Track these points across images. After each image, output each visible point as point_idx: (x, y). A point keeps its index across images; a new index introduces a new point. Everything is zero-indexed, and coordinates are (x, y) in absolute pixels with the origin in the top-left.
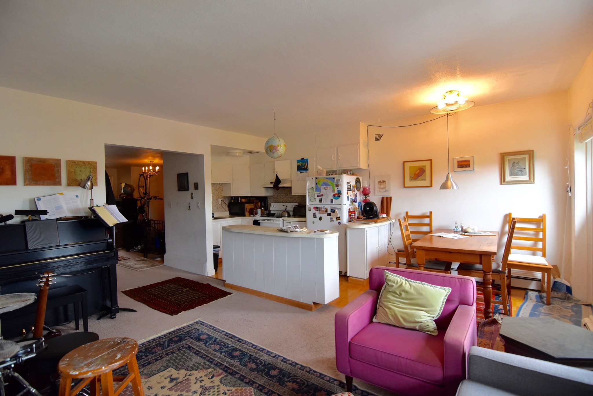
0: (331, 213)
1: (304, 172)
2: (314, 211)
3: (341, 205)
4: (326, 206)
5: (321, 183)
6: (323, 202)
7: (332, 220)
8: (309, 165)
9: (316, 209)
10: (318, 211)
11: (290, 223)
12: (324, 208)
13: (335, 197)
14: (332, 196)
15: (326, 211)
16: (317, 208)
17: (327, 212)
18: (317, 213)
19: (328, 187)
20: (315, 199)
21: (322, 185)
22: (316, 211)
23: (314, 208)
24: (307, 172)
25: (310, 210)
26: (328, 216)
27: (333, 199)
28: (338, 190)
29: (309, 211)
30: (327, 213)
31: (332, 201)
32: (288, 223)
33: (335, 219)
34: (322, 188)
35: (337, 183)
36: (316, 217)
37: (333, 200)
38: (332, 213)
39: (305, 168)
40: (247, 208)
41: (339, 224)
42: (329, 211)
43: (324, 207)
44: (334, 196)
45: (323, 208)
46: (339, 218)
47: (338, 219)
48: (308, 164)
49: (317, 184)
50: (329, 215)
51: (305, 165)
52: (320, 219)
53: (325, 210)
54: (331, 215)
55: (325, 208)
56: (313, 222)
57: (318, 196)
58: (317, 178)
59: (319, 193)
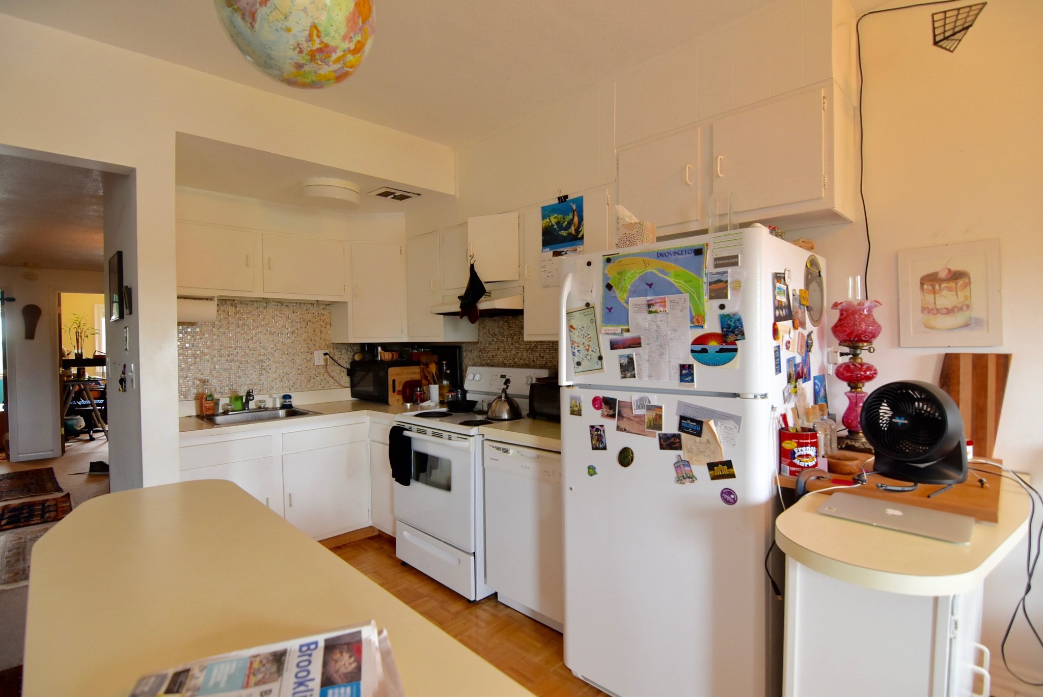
0: (678, 436)
1: (565, 250)
2: (594, 417)
3: (736, 395)
4: (655, 400)
5: (631, 277)
6: (640, 378)
7: (684, 474)
8: (585, 222)
9: (605, 410)
10: (613, 416)
11: (506, 451)
12: (641, 404)
13: (704, 351)
14: (689, 347)
15: (656, 424)
16: (607, 405)
17: (660, 428)
18: (610, 425)
19: (668, 298)
20: (600, 358)
21: (634, 293)
22: (603, 415)
23: (598, 402)
24: (580, 248)
25: (576, 412)
26: (663, 448)
27: (691, 360)
28: (725, 311)
29: (573, 413)
30: (658, 432)
31: (686, 372)
32: (499, 449)
33: (701, 471)
34: (636, 305)
35: (717, 277)
36: (605, 448)
37: (690, 367)
38: (684, 436)
39: (570, 234)
40: (394, 381)
41: (727, 502)
42: (670, 426)
43: (641, 399)
44: (698, 348)
45: (638, 408)
46: (725, 470)
47: (718, 471)
48: (581, 219)
49: (609, 287)
50: (669, 443)
51: (571, 223)
52: (625, 457)
53: (649, 416)
54: (680, 448)
55: (650, 408)
56: (592, 471)
57: (614, 346)
58: (609, 260)
59: (619, 331)
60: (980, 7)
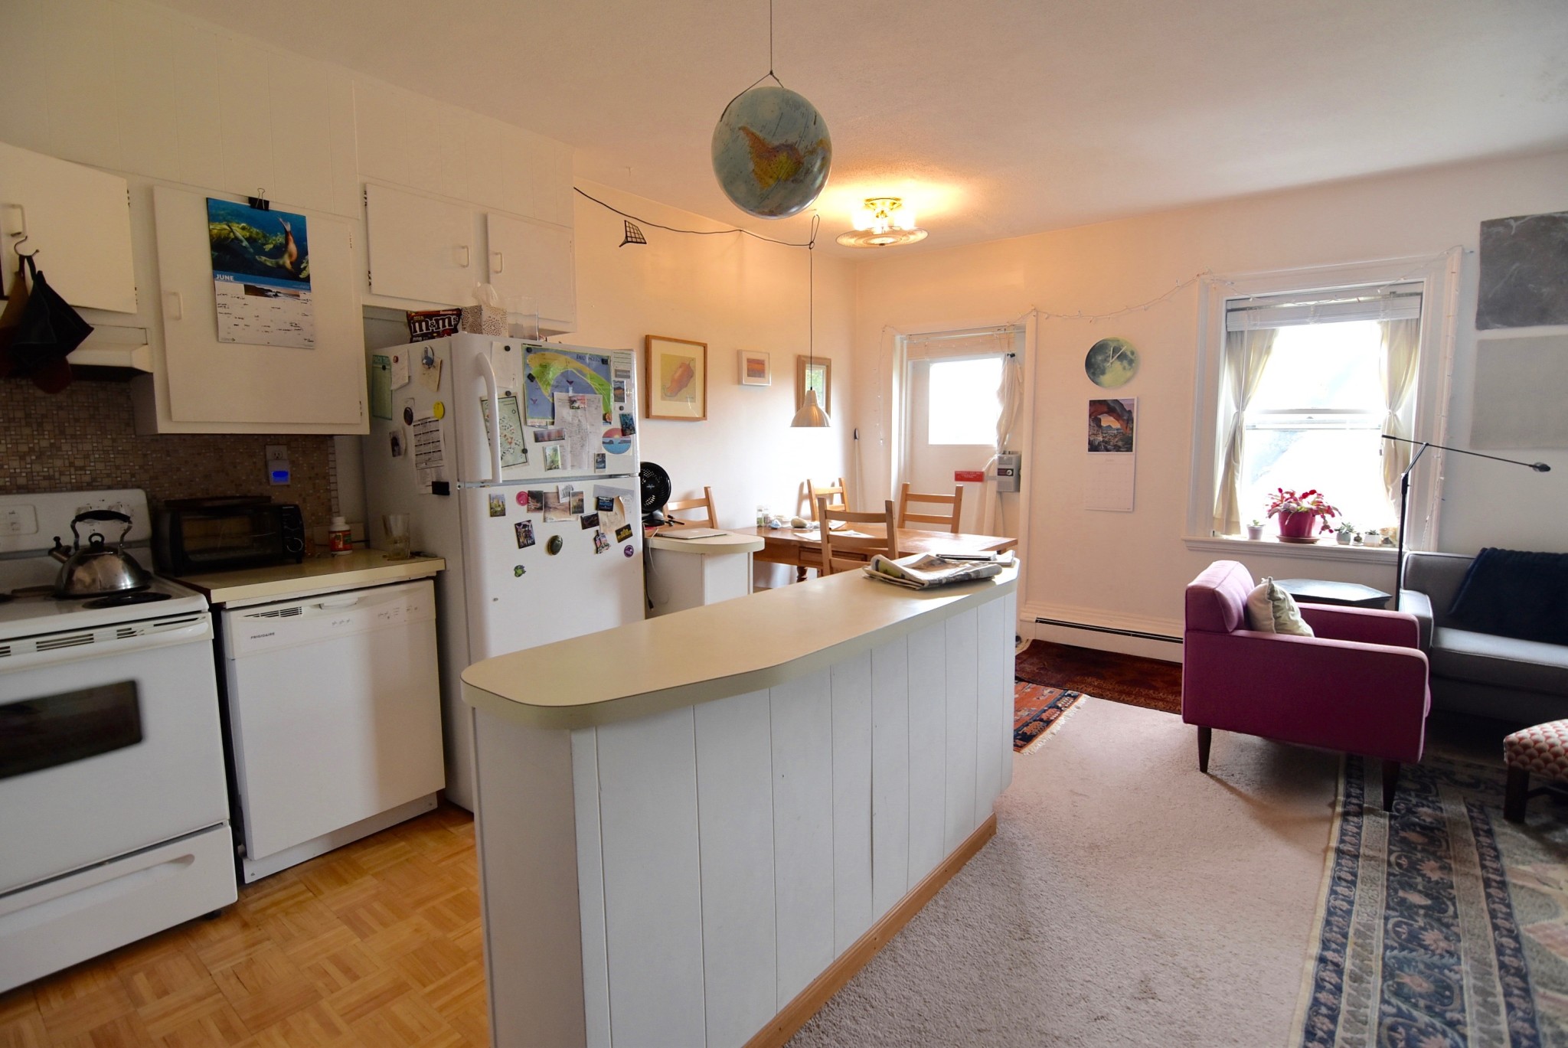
0: (597, 515)
1: (274, 289)
2: (518, 513)
3: (629, 475)
4: (577, 487)
5: (553, 373)
6: (564, 468)
7: (600, 545)
8: (311, 257)
9: (533, 504)
10: (540, 509)
12: (569, 493)
13: (611, 442)
14: (601, 440)
15: (579, 508)
16: (536, 500)
17: (583, 512)
18: (536, 518)
19: (588, 396)
20: (525, 451)
21: (557, 387)
22: (529, 510)
23: (523, 498)
24: (303, 295)
25: (497, 511)
26: (584, 527)
27: (604, 451)
28: (624, 412)
29: (494, 514)
30: (580, 515)
31: (601, 460)
33: (611, 538)
34: (560, 400)
35: (618, 385)
36: (533, 543)
37: (603, 456)
38: (602, 515)
39: (283, 267)
41: (628, 555)
42: (590, 509)
43: (567, 488)
44: (608, 440)
45: (564, 496)
46: (625, 532)
47: (623, 534)
48: (303, 252)
49: (531, 378)
50: (590, 522)
51: (280, 250)
52: (554, 546)
53: (574, 502)
54: (597, 524)
55: (575, 494)
56: (519, 571)
57: (538, 438)
58: (529, 350)
59: (544, 424)
60: (643, 241)
